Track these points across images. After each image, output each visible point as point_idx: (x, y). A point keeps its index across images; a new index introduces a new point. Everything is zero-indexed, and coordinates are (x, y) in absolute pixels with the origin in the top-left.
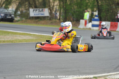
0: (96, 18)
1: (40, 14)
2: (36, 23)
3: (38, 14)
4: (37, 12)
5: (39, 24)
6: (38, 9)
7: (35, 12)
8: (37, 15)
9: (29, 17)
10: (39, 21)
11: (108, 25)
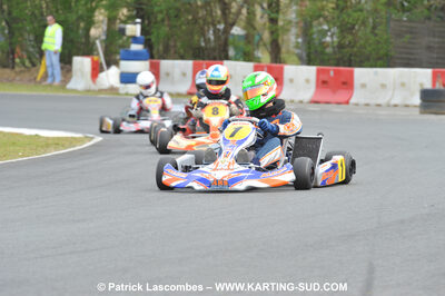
0: (136, 47)
11: (184, 74)
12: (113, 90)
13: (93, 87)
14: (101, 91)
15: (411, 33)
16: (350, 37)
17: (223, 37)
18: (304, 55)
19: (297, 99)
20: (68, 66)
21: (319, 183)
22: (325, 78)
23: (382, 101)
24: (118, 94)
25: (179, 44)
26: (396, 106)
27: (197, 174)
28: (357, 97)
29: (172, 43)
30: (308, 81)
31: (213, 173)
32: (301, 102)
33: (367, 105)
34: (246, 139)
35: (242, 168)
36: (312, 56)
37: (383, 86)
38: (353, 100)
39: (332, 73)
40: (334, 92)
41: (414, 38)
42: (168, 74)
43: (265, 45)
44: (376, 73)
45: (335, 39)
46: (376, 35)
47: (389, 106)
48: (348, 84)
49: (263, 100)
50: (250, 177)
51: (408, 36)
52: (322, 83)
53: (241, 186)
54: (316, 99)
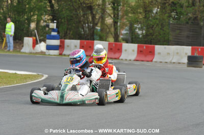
0: (54, 34)
11: (76, 46)
12: (42, 53)
13: (33, 51)
14: (36, 53)
15: (180, 30)
16: (151, 31)
17: (92, 30)
18: (130, 39)
19: (128, 59)
20: (20, 41)
22: (141, 49)
23: (168, 61)
24: (45, 55)
25: (71, 33)
26: (174, 63)
28: (156, 58)
29: (68, 32)
30: (133, 51)
32: (130, 60)
33: (161, 62)
36: (134, 39)
37: (168, 54)
38: (154, 60)
39: (145, 47)
40: (146, 56)
41: (180, 32)
42: (68, 46)
43: (111, 34)
44: (165, 48)
45: (144, 32)
46: (163, 30)
47: (171, 63)
48: (152, 53)
51: (179, 31)
52: (140, 52)
54: (137, 59)
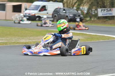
1: (108, 13)
2: (104, 22)
3: (107, 14)
4: (105, 11)
5: (106, 23)
6: (106, 9)
7: (103, 11)
8: (105, 14)
9: (97, 17)
10: (107, 21)
21: (72, 54)
27: (30, 50)
31: (34, 50)
34: (48, 40)
35: (44, 49)
49: (62, 28)
50: (45, 52)
53: (42, 54)
